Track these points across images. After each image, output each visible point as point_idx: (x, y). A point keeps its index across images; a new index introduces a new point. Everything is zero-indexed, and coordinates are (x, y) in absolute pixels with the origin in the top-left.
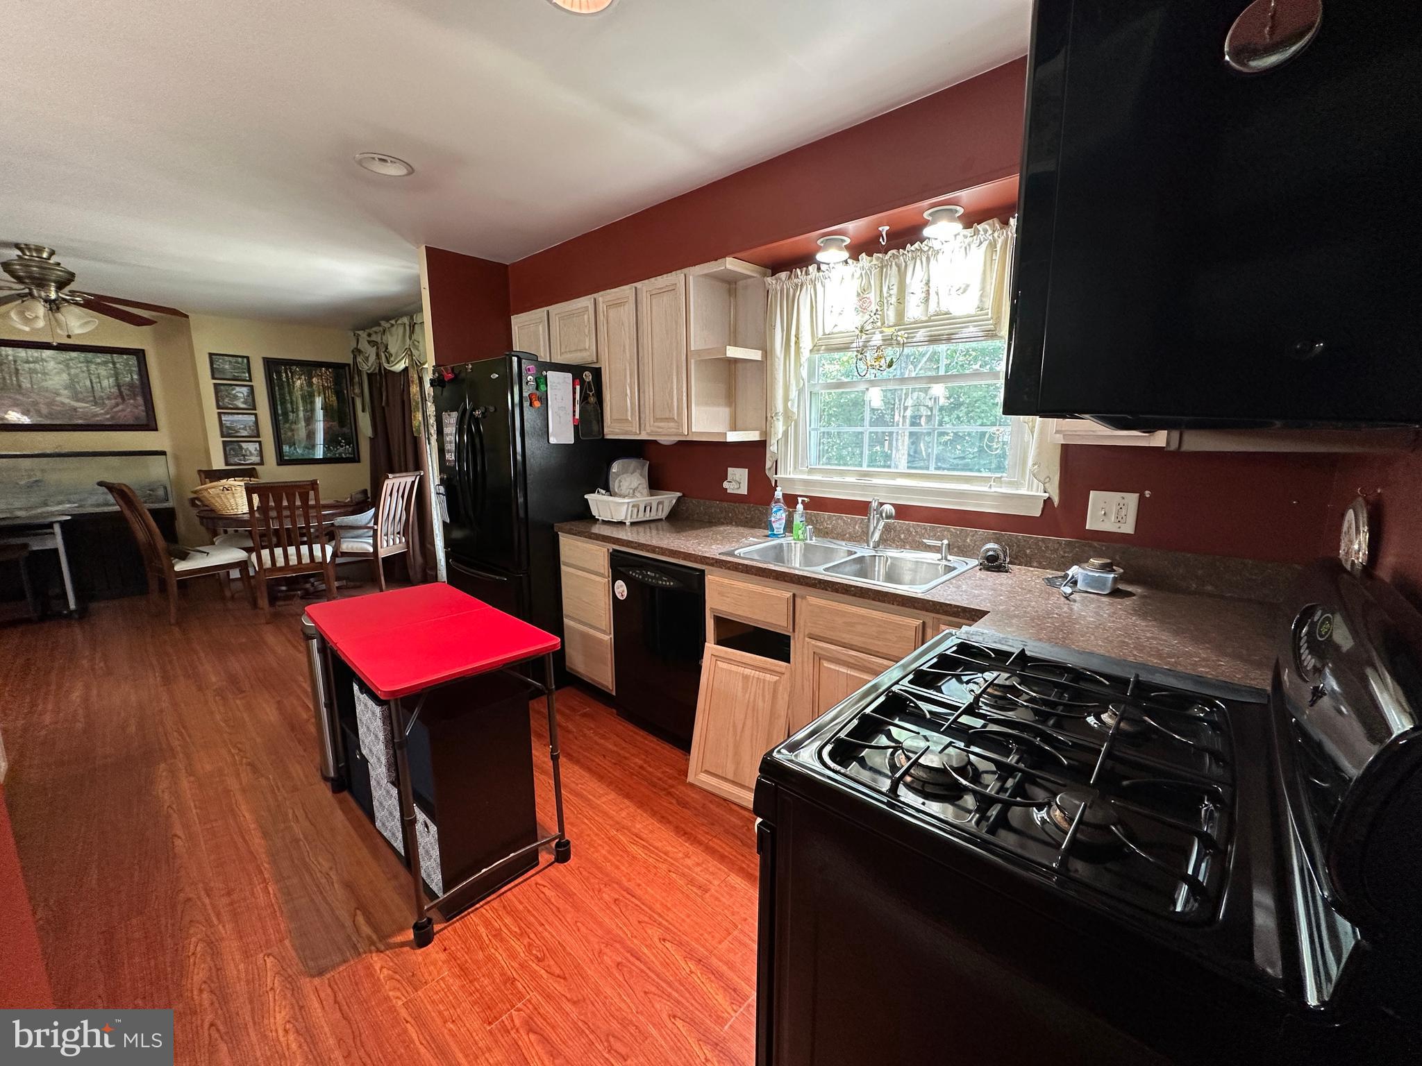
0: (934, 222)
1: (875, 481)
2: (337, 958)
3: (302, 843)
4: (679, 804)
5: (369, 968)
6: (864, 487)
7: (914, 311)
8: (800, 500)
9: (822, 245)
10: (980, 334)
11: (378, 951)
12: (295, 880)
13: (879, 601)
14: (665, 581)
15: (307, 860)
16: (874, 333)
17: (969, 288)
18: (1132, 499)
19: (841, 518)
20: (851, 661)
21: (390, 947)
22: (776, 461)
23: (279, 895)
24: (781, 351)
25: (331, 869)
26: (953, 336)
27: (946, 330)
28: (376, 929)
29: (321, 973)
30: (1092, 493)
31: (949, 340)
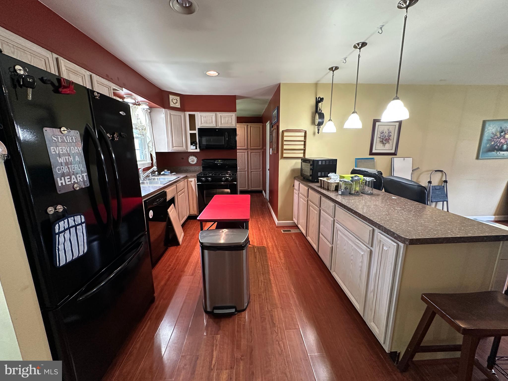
0: (142, 105)
2: (261, 247)
3: (262, 273)
4: (190, 242)
5: (257, 244)
11: (255, 246)
12: (265, 263)
14: (161, 199)
15: (261, 267)
21: (253, 246)
23: (268, 261)
25: (257, 262)
28: (254, 249)
29: (264, 246)
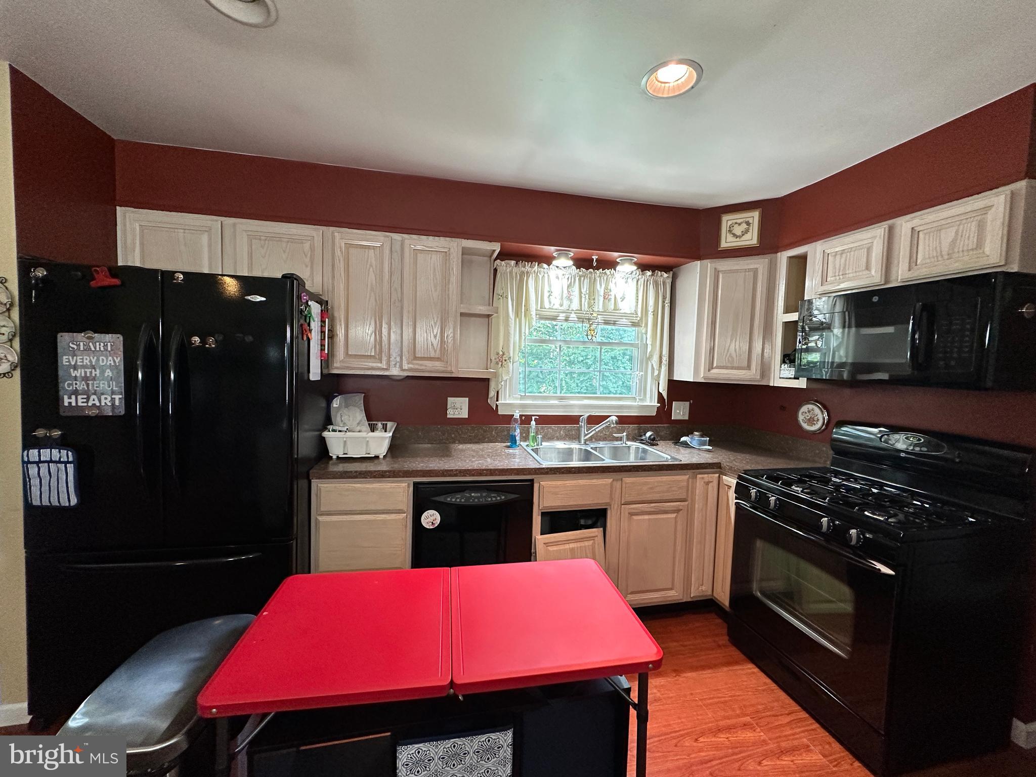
0: (622, 264)
1: (572, 402)
6: (565, 406)
7: (599, 306)
8: (533, 418)
9: (556, 256)
10: (630, 324)
13: (670, 470)
14: (494, 497)
16: (571, 313)
17: (625, 299)
18: (687, 404)
19: (550, 427)
20: (653, 510)
22: (498, 392)
24: (513, 314)
26: (617, 323)
27: (612, 319)
30: (674, 402)
31: (614, 324)
